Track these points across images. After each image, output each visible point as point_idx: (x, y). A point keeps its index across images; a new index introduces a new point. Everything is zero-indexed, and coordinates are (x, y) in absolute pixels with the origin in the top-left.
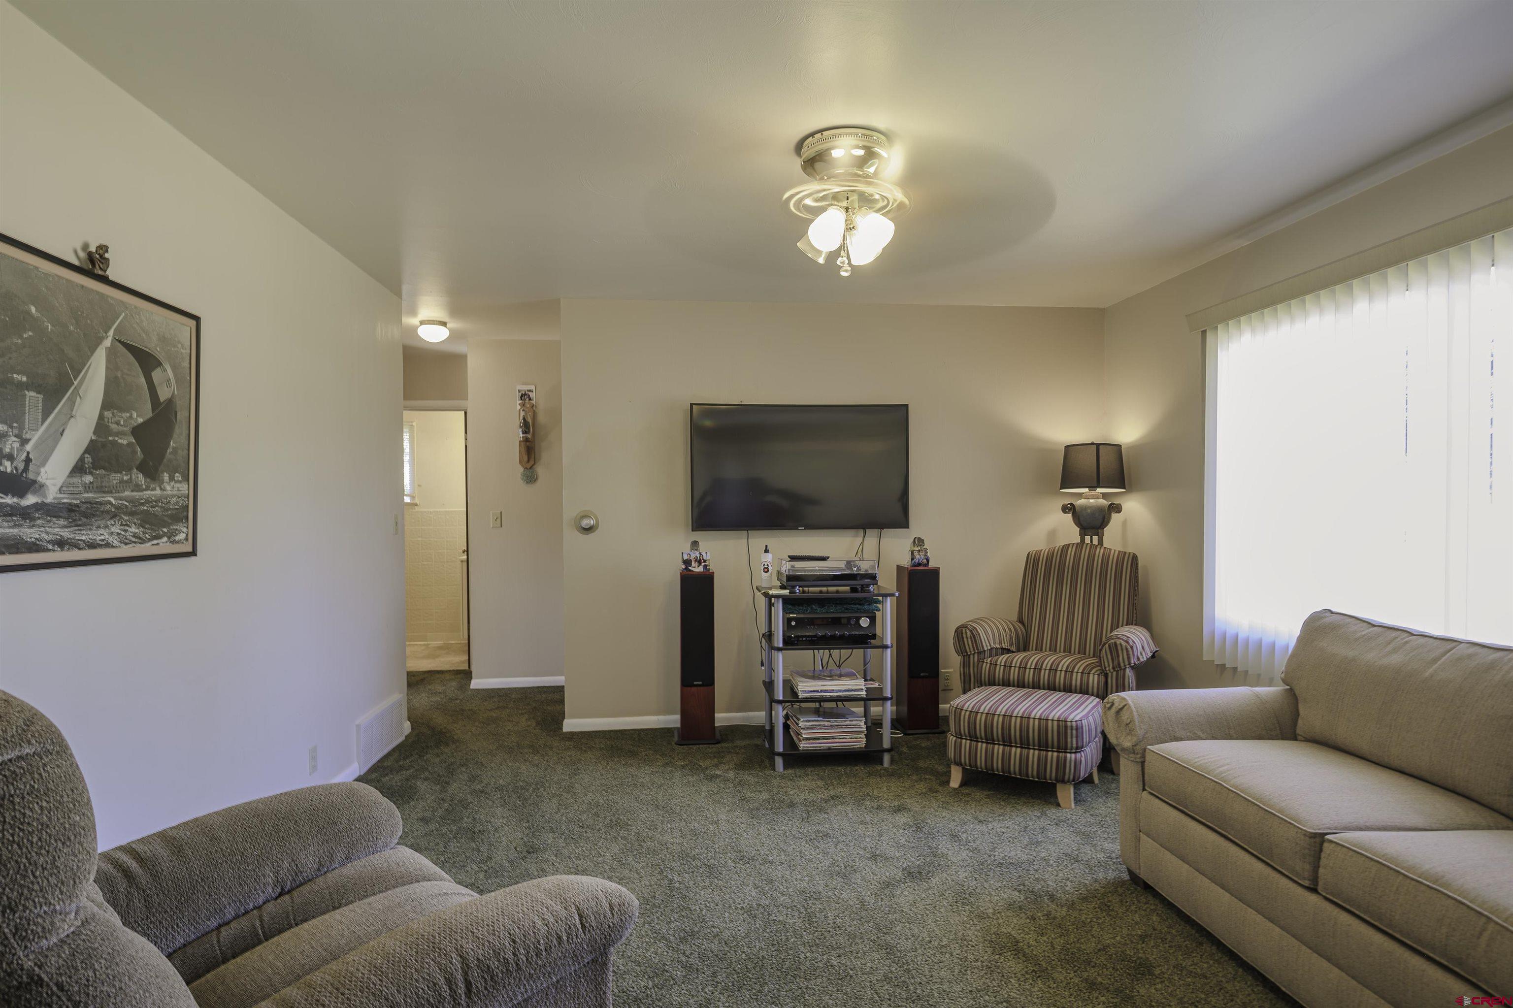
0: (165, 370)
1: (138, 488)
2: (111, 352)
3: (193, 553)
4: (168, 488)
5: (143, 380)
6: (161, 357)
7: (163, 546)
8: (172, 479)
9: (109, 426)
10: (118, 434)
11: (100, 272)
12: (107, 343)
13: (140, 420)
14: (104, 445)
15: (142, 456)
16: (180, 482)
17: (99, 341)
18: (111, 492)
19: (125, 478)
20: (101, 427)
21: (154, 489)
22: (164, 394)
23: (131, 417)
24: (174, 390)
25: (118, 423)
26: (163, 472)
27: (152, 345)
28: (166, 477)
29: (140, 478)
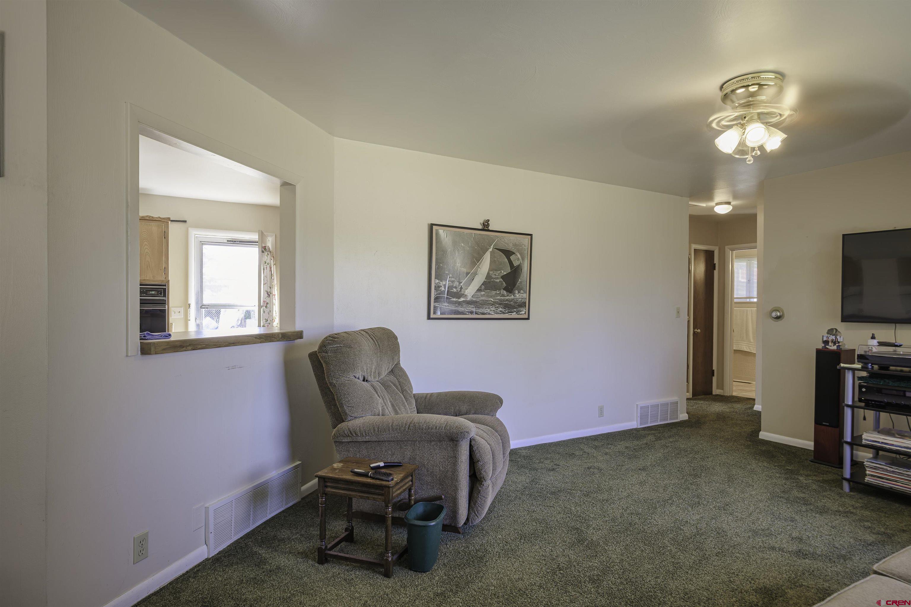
0: (517, 255)
1: (503, 296)
2: (492, 253)
3: (528, 319)
4: (517, 295)
5: (506, 260)
6: (514, 251)
7: (514, 315)
8: (519, 292)
9: (492, 276)
10: (495, 278)
11: (487, 229)
12: (491, 250)
13: (505, 273)
14: (489, 282)
15: (506, 285)
16: (523, 293)
17: (487, 250)
18: (492, 297)
19: (498, 292)
20: (488, 276)
21: (511, 296)
22: (516, 264)
23: (501, 272)
24: (521, 261)
25: (495, 275)
26: (515, 290)
27: (510, 247)
28: (517, 292)
29: (505, 293)
